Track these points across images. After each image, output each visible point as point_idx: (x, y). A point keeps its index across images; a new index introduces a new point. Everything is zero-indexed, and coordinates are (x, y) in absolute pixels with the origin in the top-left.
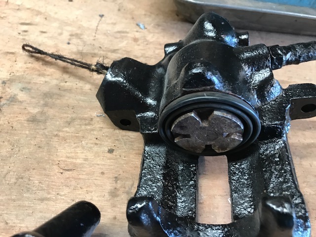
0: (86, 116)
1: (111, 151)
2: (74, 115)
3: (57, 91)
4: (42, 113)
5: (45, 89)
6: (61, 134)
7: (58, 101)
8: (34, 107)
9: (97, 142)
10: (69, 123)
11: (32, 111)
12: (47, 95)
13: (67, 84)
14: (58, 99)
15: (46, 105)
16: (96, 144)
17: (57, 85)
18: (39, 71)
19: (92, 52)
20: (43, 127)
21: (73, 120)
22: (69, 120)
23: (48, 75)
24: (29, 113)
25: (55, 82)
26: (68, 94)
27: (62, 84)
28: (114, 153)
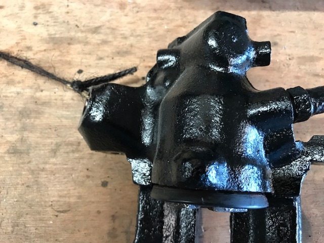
0: (71, 139)
1: (105, 184)
2: (59, 140)
3: (32, 106)
4: (22, 140)
5: (20, 104)
6: (47, 166)
7: (37, 122)
8: (12, 133)
9: (90, 174)
10: (54, 152)
11: (9, 139)
12: (24, 114)
13: (45, 93)
14: (36, 118)
15: (24, 128)
16: (88, 177)
17: (32, 97)
18: (6, 76)
20: (26, 161)
21: (58, 145)
22: (53, 147)
23: (19, 82)
24: (7, 142)
25: (28, 92)
26: (47, 110)
27: (38, 94)
28: (109, 187)
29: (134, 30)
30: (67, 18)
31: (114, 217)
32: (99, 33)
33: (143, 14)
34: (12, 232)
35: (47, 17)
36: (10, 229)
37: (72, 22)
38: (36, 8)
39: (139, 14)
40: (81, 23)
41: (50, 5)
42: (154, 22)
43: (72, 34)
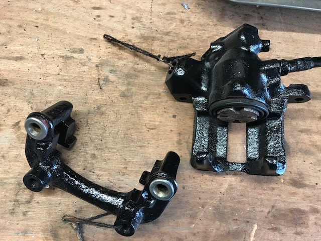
0: (156, 92)
1: (174, 116)
2: (148, 92)
3: (133, 72)
4: (128, 90)
5: (126, 71)
6: (142, 105)
7: (136, 81)
8: (122, 86)
9: (166, 110)
10: (146, 98)
11: (121, 89)
12: (128, 76)
13: (139, 66)
14: (135, 79)
15: (129, 84)
16: (165, 112)
17: (133, 67)
18: (117, 55)
19: (152, 35)
20: (131, 101)
21: (149, 95)
22: (145, 95)
23: (125, 59)
24: (120, 90)
25: (130, 65)
26: (141, 75)
27: (136, 66)
28: (177, 118)
29: (189, 35)
30: (151, 26)
31: (180, 134)
32: (169, 35)
33: (194, 27)
34: (124, 137)
35: (139, 24)
36: (123, 136)
37: (154, 29)
38: (133, 19)
39: (191, 27)
40: (159, 29)
41: (141, 18)
42: (200, 32)
43: (154, 35)
